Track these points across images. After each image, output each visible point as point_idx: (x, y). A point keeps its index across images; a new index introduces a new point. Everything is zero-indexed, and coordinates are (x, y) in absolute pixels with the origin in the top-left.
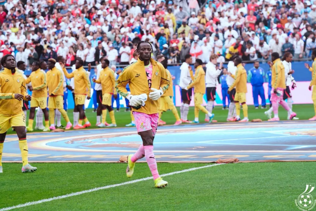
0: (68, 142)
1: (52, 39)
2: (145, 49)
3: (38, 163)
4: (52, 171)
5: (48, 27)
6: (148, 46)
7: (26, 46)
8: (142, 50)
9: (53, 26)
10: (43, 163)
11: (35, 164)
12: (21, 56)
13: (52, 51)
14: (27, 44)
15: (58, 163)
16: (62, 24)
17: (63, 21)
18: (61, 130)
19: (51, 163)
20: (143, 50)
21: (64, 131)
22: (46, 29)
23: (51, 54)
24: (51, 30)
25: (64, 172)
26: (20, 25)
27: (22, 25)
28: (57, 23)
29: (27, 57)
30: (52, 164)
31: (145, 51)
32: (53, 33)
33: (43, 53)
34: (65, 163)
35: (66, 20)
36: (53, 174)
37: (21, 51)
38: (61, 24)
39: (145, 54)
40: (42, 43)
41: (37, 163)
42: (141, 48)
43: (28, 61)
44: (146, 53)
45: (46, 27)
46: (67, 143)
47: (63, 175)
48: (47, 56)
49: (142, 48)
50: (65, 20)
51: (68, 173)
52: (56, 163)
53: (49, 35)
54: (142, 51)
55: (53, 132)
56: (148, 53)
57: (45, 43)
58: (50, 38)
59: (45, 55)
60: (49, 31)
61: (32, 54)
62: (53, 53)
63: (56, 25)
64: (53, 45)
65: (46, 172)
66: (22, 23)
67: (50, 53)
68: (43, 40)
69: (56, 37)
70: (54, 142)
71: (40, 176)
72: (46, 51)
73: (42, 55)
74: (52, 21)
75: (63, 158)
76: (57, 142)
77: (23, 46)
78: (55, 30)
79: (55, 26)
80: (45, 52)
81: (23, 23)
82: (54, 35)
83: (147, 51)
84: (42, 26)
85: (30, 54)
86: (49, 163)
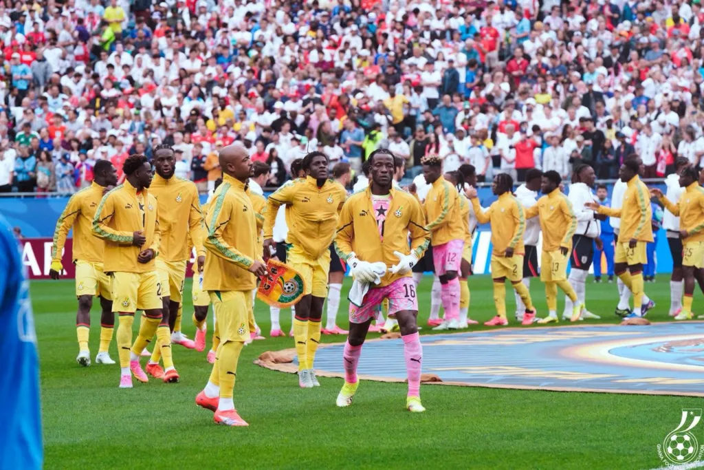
0: (659, 348)
1: (625, 117)
2: (381, 164)
3: (593, 392)
4: (624, 413)
5: (616, 91)
6: (388, 159)
7: (566, 133)
8: (376, 165)
9: (627, 89)
10: (605, 393)
11: (587, 395)
12: (555, 157)
13: (624, 142)
14: (569, 130)
15: (637, 394)
16: (648, 83)
17: (650, 77)
18: (644, 321)
19: (622, 394)
20: (378, 166)
21: (648, 324)
22: (610, 95)
23: (622, 150)
24: (621, 97)
25: (652, 415)
26: (554, 88)
27: (560, 88)
28: (637, 82)
29: (568, 158)
30: (625, 396)
31: (381, 168)
32: (626, 103)
33: (604, 149)
34: (653, 395)
35: (658, 73)
36: (627, 419)
37: (555, 146)
38: (644, 84)
39: (380, 174)
40: (600, 125)
41: (590, 392)
42: (374, 161)
43: (571, 165)
44: (383, 172)
45: (611, 90)
46: (657, 350)
47: (650, 423)
48: (611, 155)
49: (376, 162)
50: (654, 73)
51: (661, 419)
52: (634, 394)
53: (619, 109)
54: (375, 168)
55: (623, 325)
56: (386, 172)
57: (609, 127)
58: (620, 115)
59: (606, 152)
60: (618, 99)
61: (580, 151)
62: (625, 148)
63: (635, 86)
64: (627, 131)
65: (610, 413)
66: (560, 83)
67: (619, 148)
68: (602, 120)
69: (633, 112)
70: (626, 347)
71: (598, 422)
72: (611, 143)
73: (600, 152)
74: (625, 76)
75: (649, 385)
76: (634, 346)
77: (559, 133)
78: (630, 97)
79: (632, 88)
80: (607, 145)
81: (563, 83)
82: (628, 109)
83: (384, 169)
84: (602, 88)
85: (575, 151)
86: (618, 394)
